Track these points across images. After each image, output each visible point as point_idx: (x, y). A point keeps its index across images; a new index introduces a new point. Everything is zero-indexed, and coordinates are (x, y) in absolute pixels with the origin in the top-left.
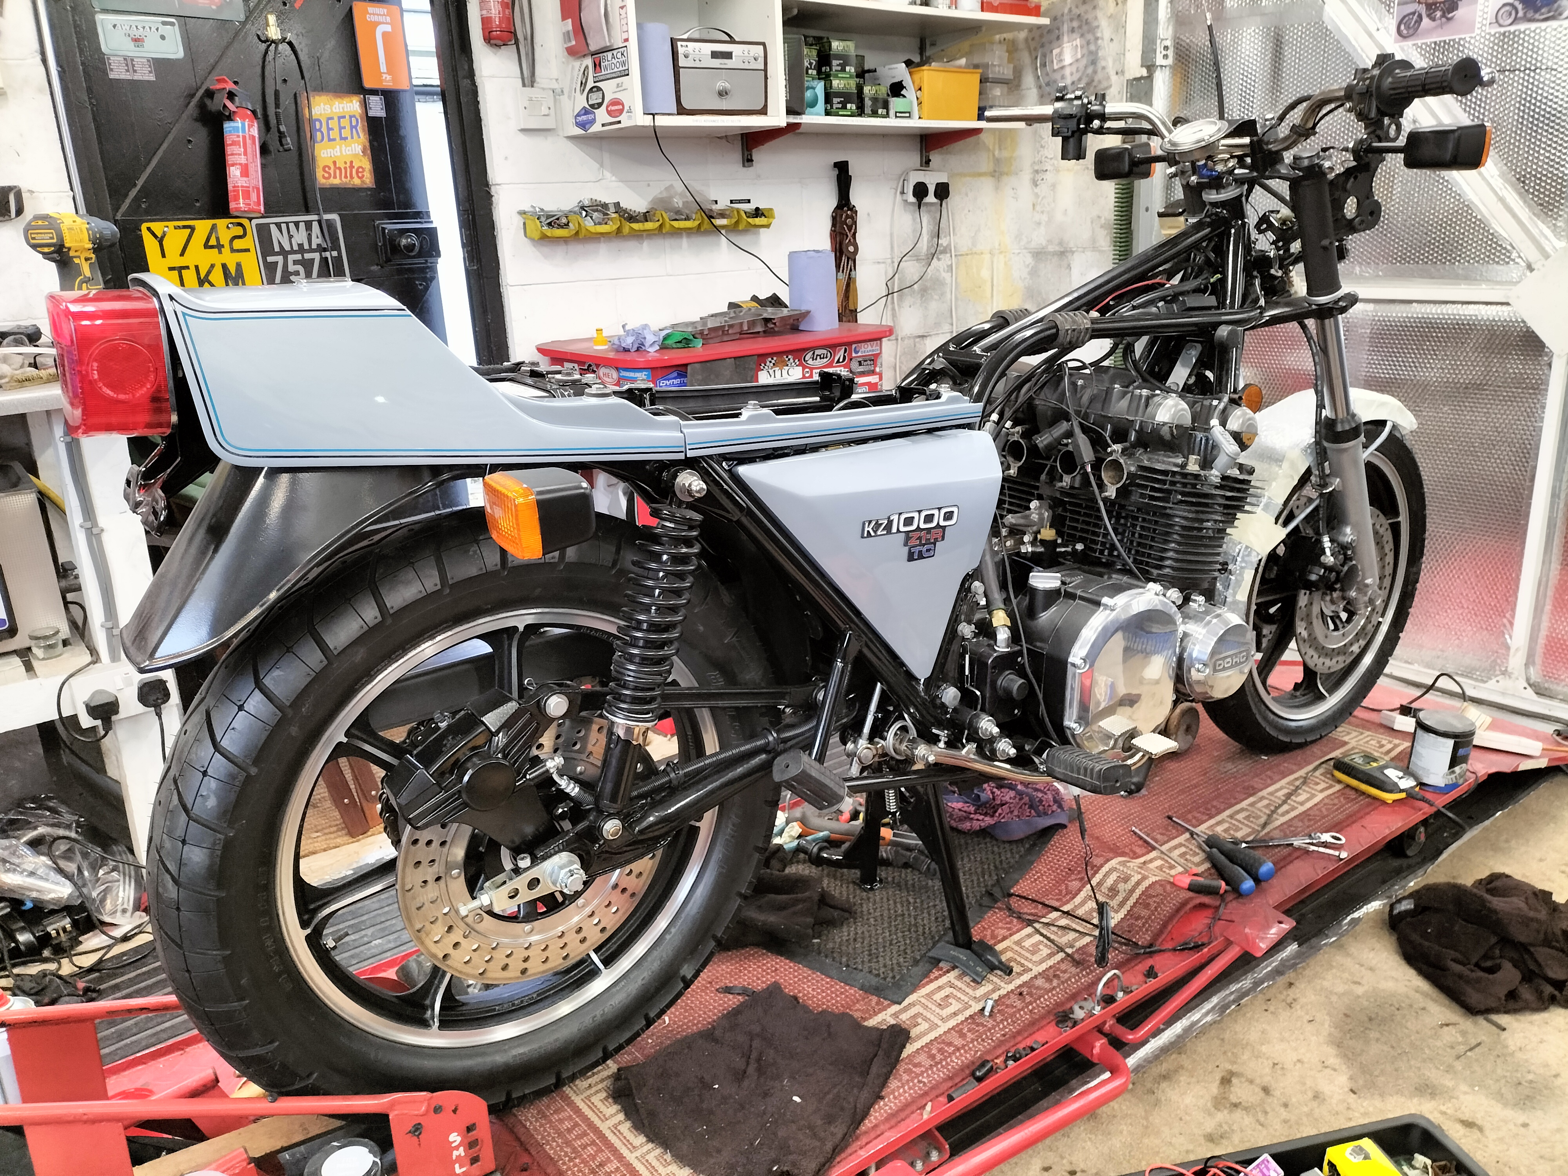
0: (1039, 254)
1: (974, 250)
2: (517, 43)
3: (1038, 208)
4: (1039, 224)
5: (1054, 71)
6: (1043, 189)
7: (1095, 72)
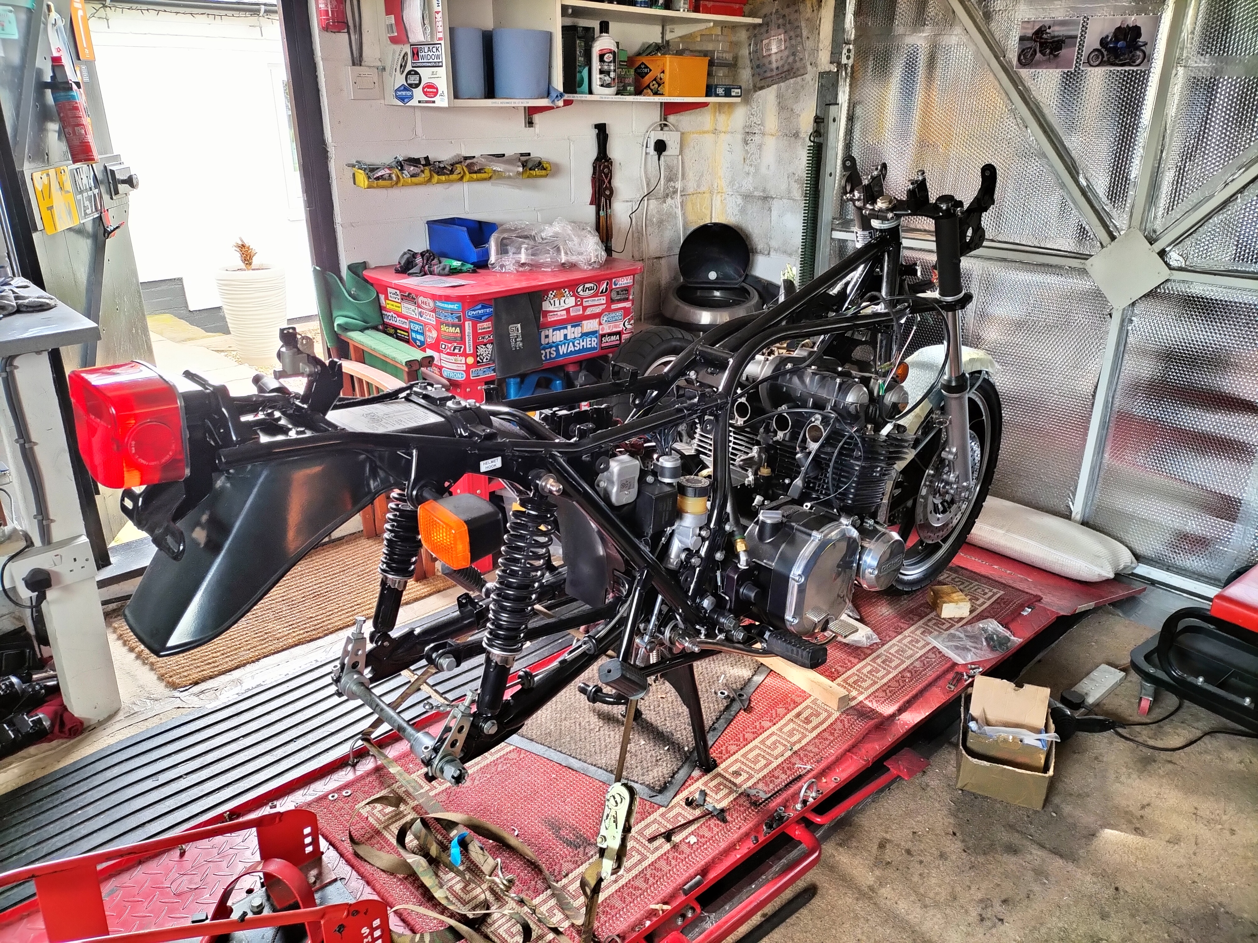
0: (747, 197)
1: (699, 190)
2: (348, 32)
3: (748, 161)
4: (748, 174)
5: (764, 57)
6: (752, 148)
7: (795, 61)
